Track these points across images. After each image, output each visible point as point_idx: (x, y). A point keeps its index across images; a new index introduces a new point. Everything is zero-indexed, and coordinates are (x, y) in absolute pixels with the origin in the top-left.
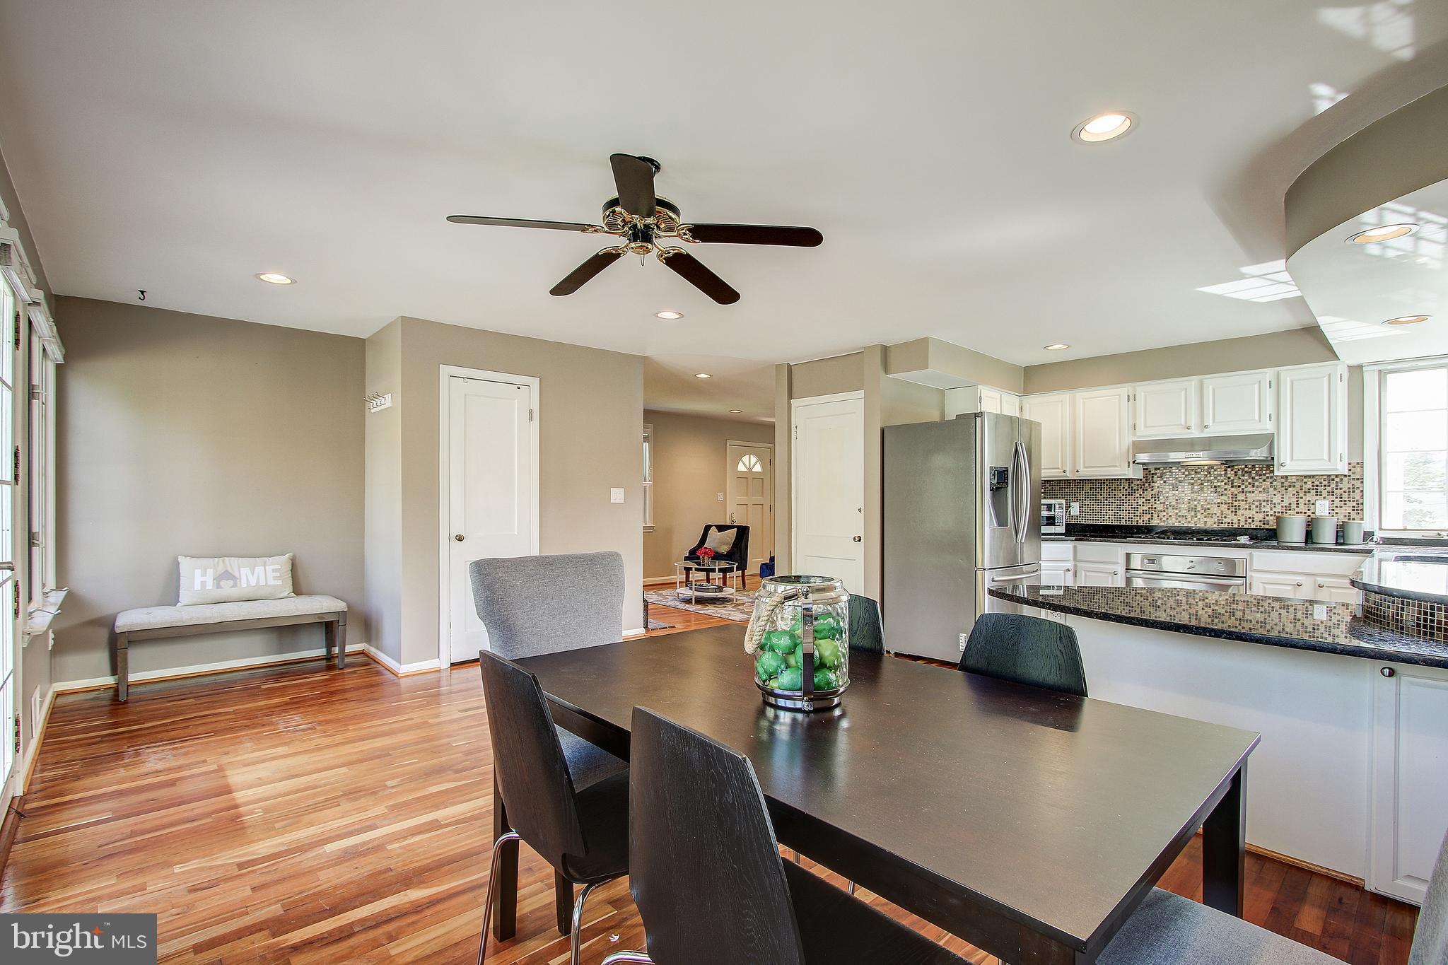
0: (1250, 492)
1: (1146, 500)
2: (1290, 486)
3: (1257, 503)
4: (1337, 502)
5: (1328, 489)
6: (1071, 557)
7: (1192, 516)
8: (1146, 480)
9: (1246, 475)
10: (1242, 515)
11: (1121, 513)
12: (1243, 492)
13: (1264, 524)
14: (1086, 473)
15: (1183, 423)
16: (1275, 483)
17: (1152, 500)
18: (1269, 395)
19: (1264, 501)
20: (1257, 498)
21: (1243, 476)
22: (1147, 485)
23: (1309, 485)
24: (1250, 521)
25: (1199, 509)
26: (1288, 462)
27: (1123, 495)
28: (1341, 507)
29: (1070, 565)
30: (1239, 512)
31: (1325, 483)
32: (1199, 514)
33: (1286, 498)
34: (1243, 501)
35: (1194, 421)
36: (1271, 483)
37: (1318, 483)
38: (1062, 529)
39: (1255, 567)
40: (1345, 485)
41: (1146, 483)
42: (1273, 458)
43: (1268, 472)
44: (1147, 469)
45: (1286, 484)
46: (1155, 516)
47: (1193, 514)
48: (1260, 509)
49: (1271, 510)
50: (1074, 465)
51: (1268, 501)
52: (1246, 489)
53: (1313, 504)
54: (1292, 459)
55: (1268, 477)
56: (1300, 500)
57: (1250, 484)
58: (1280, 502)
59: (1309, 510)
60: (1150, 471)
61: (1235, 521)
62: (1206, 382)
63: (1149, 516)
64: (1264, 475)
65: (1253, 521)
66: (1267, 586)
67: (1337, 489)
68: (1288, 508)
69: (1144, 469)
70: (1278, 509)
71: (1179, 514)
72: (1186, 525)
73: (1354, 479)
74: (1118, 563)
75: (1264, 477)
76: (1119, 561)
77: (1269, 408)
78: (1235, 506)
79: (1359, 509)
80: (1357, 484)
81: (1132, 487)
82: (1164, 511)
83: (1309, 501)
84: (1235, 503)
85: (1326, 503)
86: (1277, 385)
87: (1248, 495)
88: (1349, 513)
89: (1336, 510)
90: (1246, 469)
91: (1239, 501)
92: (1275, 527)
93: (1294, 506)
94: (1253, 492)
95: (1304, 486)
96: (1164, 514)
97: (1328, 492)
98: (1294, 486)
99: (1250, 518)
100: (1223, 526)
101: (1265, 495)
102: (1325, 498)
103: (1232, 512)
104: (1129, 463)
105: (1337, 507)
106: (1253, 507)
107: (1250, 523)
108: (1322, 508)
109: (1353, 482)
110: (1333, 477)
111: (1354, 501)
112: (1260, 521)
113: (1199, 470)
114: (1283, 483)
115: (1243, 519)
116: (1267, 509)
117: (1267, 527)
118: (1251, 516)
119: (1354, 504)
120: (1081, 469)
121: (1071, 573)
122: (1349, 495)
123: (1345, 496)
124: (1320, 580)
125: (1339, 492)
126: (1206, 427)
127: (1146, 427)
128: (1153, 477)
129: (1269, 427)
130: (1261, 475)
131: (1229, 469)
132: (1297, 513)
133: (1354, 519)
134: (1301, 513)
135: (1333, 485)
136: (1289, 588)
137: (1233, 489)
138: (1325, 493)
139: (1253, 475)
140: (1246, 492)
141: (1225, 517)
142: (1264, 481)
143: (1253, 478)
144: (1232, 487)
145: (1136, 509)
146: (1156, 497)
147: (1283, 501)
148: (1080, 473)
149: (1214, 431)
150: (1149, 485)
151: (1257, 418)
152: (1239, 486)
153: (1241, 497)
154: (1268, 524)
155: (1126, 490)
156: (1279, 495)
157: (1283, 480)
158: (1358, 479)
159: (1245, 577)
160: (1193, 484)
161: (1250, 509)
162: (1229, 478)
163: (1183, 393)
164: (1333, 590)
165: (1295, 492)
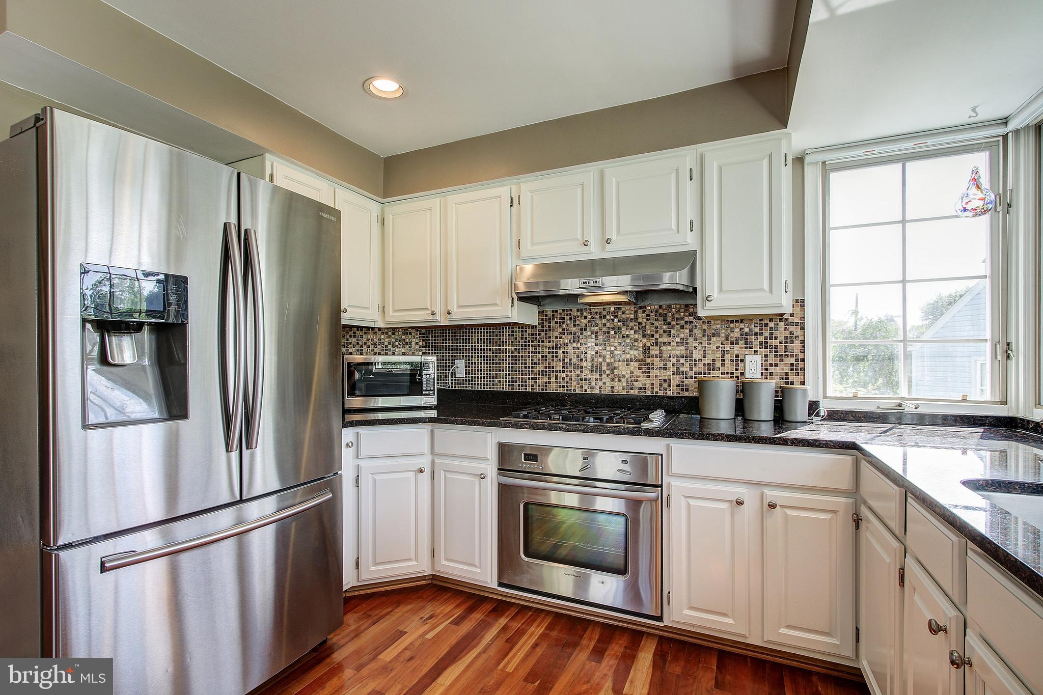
0: (665, 344)
1: (542, 356)
2: (714, 335)
3: (674, 360)
4: (772, 359)
5: (761, 338)
6: (426, 448)
7: (596, 380)
8: (542, 327)
9: (661, 319)
10: (656, 377)
11: (513, 374)
12: (657, 344)
13: (682, 390)
14: (463, 315)
15: (579, 237)
16: (695, 331)
17: (550, 357)
18: (690, 190)
19: (682, 356)
20: (674, 353)
21: (657, 320)
22: (543, 334)
23: (737, 334)
24: (665, 385)
25: (604, 368)
26: (715, 295)
27: (515, 349)
28: (776, 365)
29: (425, 462)
30: (653, 373)
31: (756, 330)
32: (604, 376)
33: (709, 352)
34: (656, 356)
35: (593, 236)
36: (691, 331)
37: (747, 330)
38: (432, 400)
39: (675, 469)
40: (781, 333)
41: (543, 331)
42: (695, 289)
43: (687, 314)
44: (543, 312)
45: (709, 332)
46: (553, 379)
47: (597, 376)
48: (678, 369)
49: (691, 369)
50: (446, 304)
51: (687, 356)
52: (660, 340)
53: (742, 361)
54: (721, 290)
55: (686, 323)
56: (727, 356)
57: (665, 332)
58: (701, 357)
59: (737, 370)
60: (546, 316)
61: (648, 386)
62: (607, 172)
63: (545, 379)
64: (682, 319)
65: (669, 385)
66: (692, 502)
67: (771, 338)
68: (711, 367)
69: (539, 312)
70: (700, 368)
71: (582, 376)
72: (589, 391)
73: (792, 324)
74: (486, 459)
75: (682, 323)
76: (489, 457)
77: (690, 213)
78: (648, 364)
79: (798, 367)
80: (798, 332)
81: (526, 338)
82: (564, 372)
83: (737, 356)
84: (649, 361)
85: (758, 359)
86: (698, 175)
87: (664, 348)
88: (787, 374)
89: (771, 369)
90: (661, 311)
91: (652, 356)
92: (696, 394)
93: (718, 364)
94: (669, 344)
95: (731, 335)
96: (564, 375)
97: (761, 343)
98: (719, 336)
99: (665, 381)
100: (632, 392)
101: (683, 348)
102: (756, 352)
103: (644, 372)
104: (512, 299)
105: (771, 365)
106: (669, 365)
107: (665, 389)
108: (753, 366)
109: (791, 328)
110: (766, 321)
111: (792, 356)
112: (678, 386)
113: (604, 313)
114: (704, 331)
115: (657, 383)
116: (685, 369)
117: (686, 394)
118: (666, 378)
119: (793, 360)
120: (454, 309)
121: (427, 474)
122: (786, 347)
123: (781, 349)
124: (772, 495)
125: (774, 343)
126: (608, 241)
127: (533, 244)
128: (550, 323)
129: (689, 242)
130: (678, 319)
131: (640, 311)
132: (723, 373)
133: (792, 383)
134: (727, 373)
135: (767, 334)
136: (725, 506)
137: (644, 340)
138: (756, 344)
139: (669, 320)
140: (661, 343)
141: (636, 381)
142: (682, 327)
143: (669, 323)
144: (644, 336)
145: (530, 369)
146: (553, 351)
147: (704, 356)
148: (454, 316)
149: (622, 248)
150: (546, 334)
151: (674, 226)
152: (652, 336)
153: (655, 351)
154: (687, 390)
155: (519, 342)
156: (700, 348)
157: (704, 327)
158: (797, 324)
159: (661, 486)
160: (597, 333)
161: (665, 369)
162: (640, 324)
163: (579, 190)
164: (790, 512)
165: (719, 344)
